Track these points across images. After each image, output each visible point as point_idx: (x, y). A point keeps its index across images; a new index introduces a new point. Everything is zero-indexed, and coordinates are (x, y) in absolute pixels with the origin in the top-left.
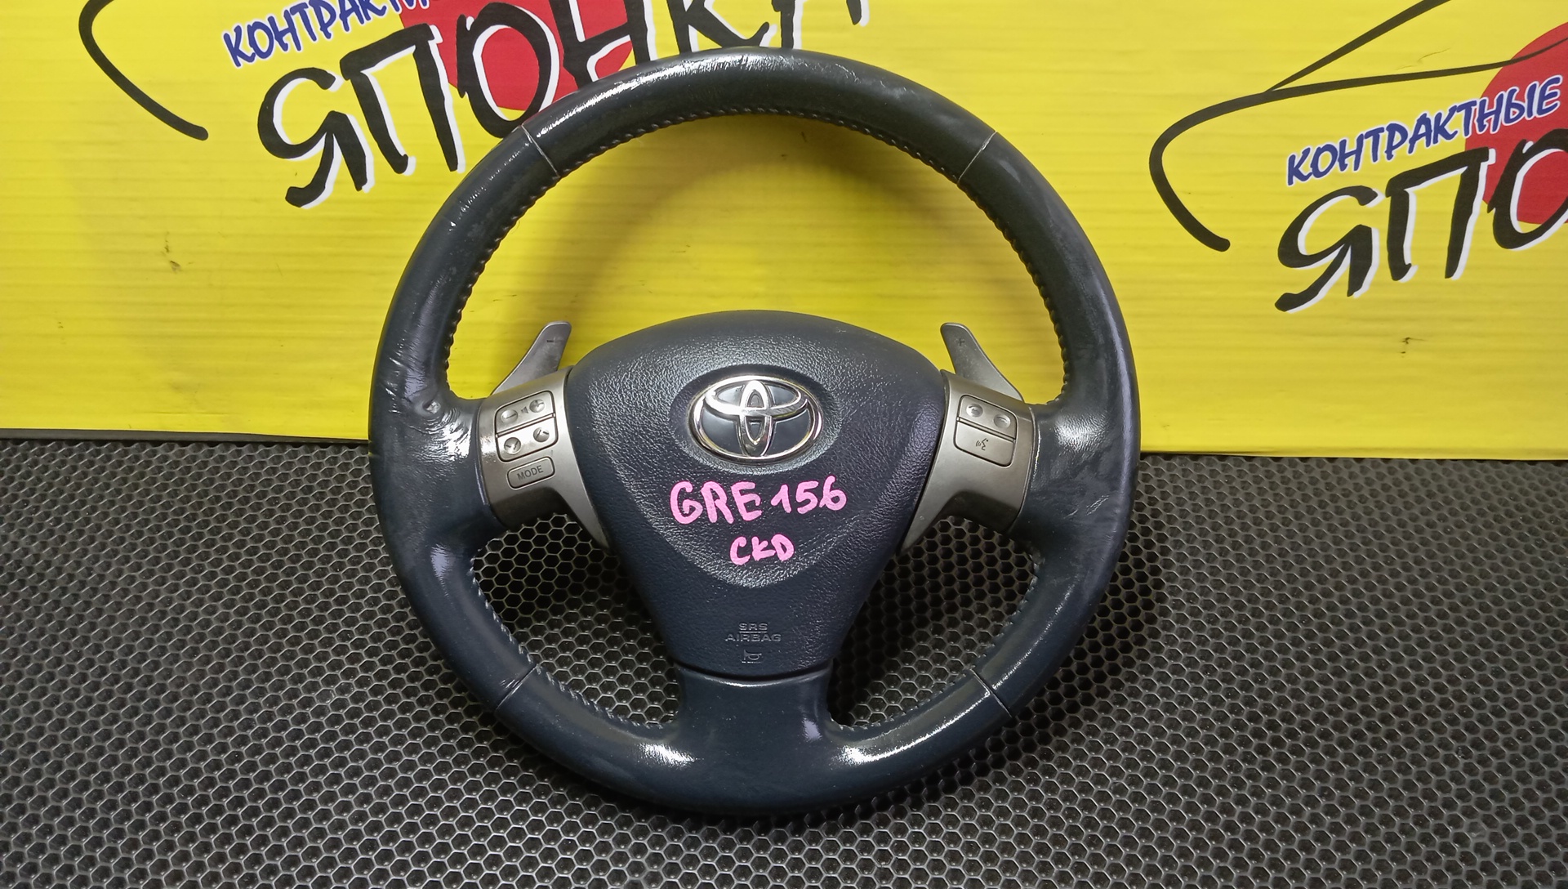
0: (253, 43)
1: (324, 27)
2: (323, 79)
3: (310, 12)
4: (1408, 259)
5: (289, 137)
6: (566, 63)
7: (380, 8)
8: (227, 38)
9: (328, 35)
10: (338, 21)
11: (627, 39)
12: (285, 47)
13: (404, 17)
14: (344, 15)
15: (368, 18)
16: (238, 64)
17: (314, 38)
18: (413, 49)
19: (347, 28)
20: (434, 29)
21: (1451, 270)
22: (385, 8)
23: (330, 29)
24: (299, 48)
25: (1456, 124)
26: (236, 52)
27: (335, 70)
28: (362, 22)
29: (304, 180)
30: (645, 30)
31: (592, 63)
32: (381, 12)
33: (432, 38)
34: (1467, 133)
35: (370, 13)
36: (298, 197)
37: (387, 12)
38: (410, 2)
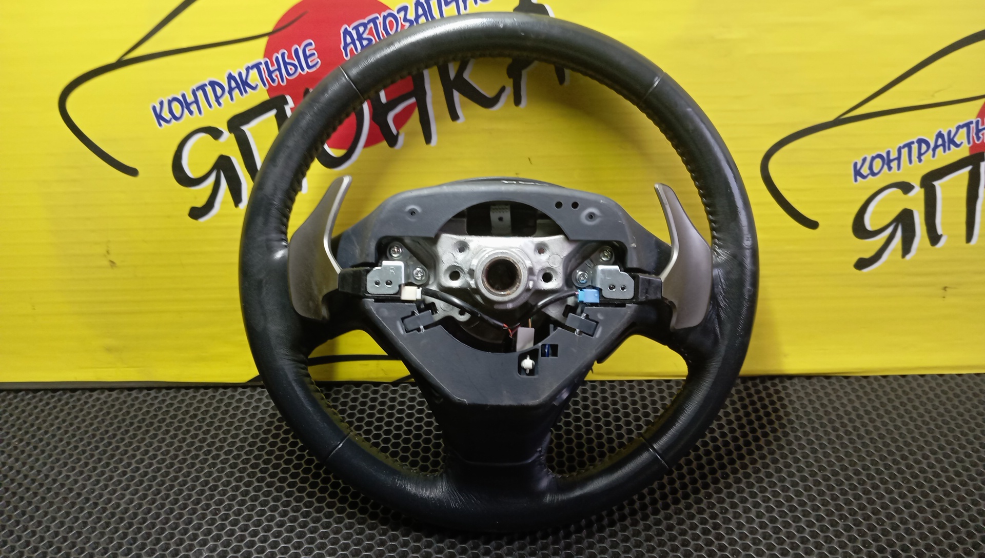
0: (171, 111)
1: (217, 99)
2: (215, 133)
3: (209, 89)
4: (940, 231)
5: (191, 173)
6: (373, 118)
7: (254, 85)
8: (154, 108)
9: (219, 104)
10: (227, 95)
12: (191, 113)
13: (270, 90)
14: (231, 90)
15: (246, 92)
16: (160, 125)
17: (210, 106)
19: (232, 99)
20: (289, 98)
21: (969, 237)
24: (200, 112)
25: (961, 137)
26: (159, 117)
27: (224, 128)
28: (242, 94)
29: (200, 202)
32: (253, 88)
34: (969, 142)
35: (248, 89)
36: (197, 213)
37: (259, 88)
38: (273, 80)
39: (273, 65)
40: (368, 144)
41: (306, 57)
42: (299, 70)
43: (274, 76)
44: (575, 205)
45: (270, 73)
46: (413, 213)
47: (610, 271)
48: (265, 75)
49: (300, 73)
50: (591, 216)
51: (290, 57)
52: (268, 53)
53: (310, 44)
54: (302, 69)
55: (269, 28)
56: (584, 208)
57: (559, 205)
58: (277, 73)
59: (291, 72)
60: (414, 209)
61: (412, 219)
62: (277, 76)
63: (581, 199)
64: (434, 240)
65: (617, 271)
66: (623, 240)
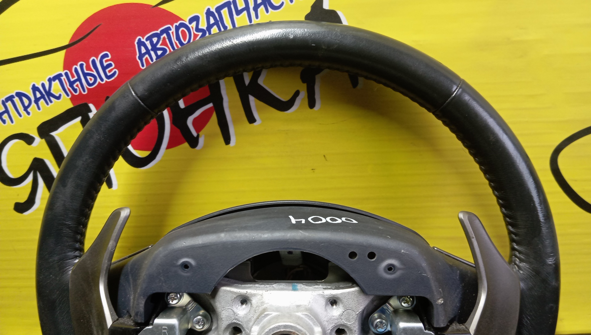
1: (26, 108)
2: (28, 139)
3: (16, 100)
5: (11, 174)
6: (174, 122)
7: (57, 95)
9: (28, 113)
10: (33, 105)
11: (211, 105)
12: (4, 122)
13: (73, 99)
14: (37, 101)
15: (51, 102)
17: (20, 116)
18: (79, 119)
19: (39, 108)
20: (91, 106)
22: (60, 95)
23: (29, 110)
24: (12, 122)
27: (34, 133)
28: (47, 104)
29: (23, 198)
30: (221, 99)
31: (190, 121)
32: (58, 98)
33: (90, 111)
35: (52, 99)
36: (21, 208)
37: (62, 97)
38: (75, 90)
39: (73, 77)
40: (169, 147)
41: (104, 68)
42: (99, 80)
43: (76, 87)
44: (372, 255)
45: (71, 84)
46: (186, 266)
47: (412, 330)
48: (67, 86)
49: (99, 83)
50: (390, 268)
51: (88, 68)
52: (67, 65)
53: (106, 55)
54: (102, 79)
55: (66, 42)
56: (383, 260)
57: (353, 255)
58: (78, 83)
59: (91, 82)
60: (187, 262)
61: (185, 274)
62: (77, 86)
63: (378, 248)
64: (215, 292)
65: (420, 329)
66: (428, 296)
